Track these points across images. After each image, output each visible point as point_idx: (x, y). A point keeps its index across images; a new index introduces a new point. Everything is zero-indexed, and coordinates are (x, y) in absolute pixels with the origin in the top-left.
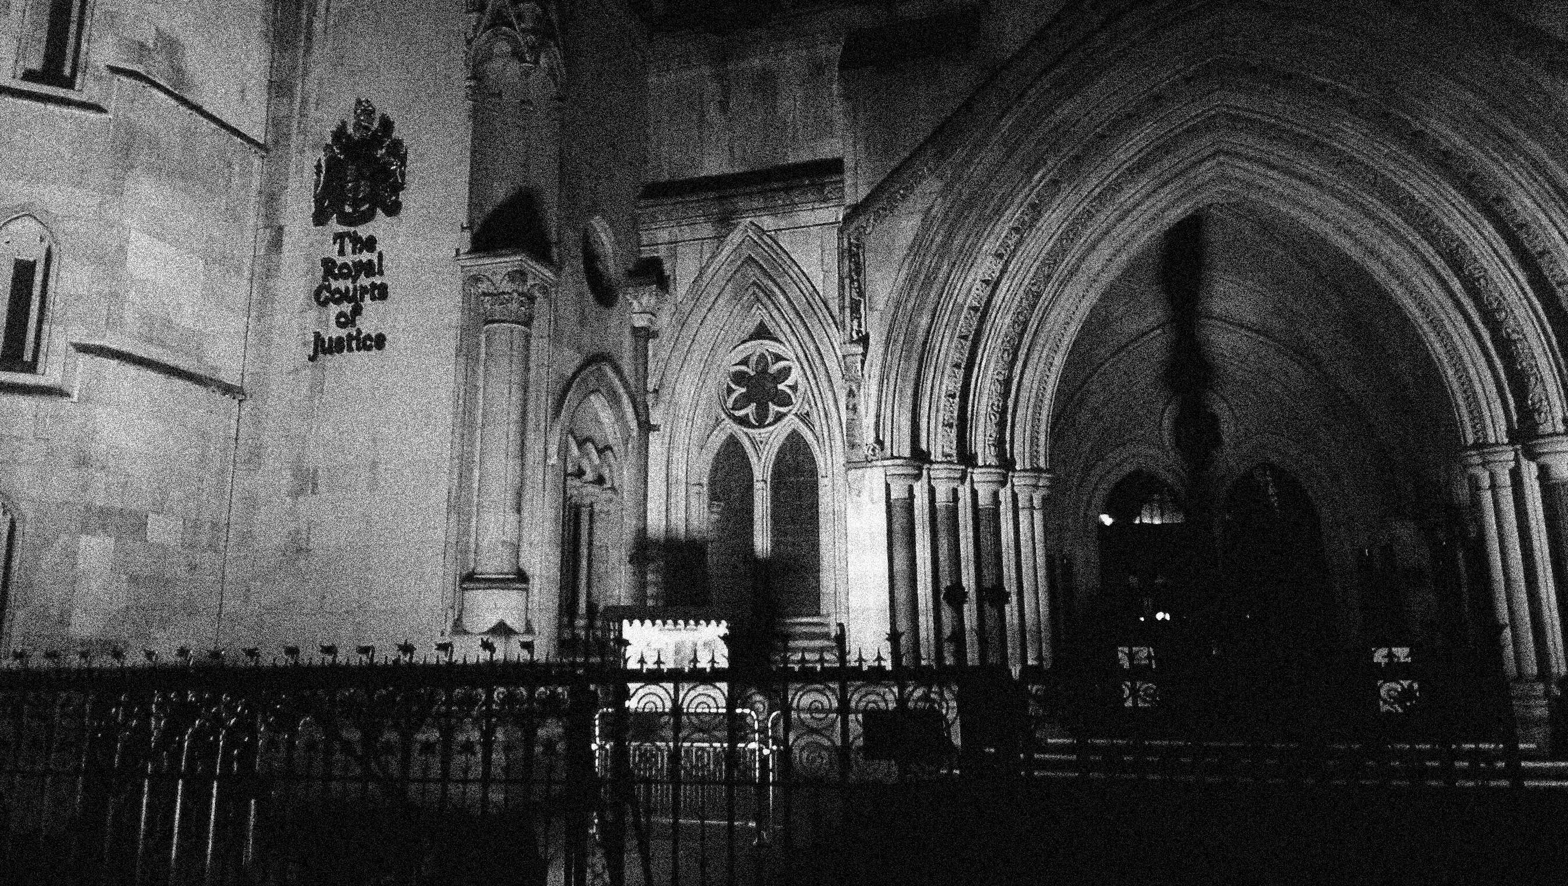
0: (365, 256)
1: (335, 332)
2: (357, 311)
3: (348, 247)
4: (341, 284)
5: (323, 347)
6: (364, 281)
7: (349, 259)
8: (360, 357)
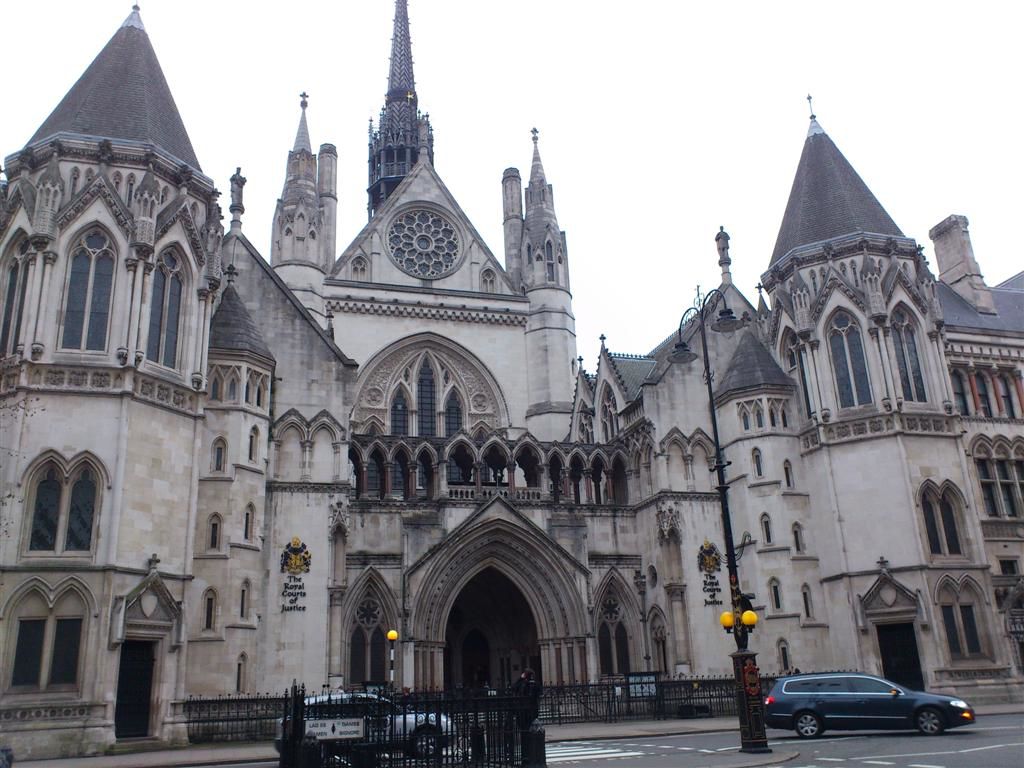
0: (298, 584)
1: (288, 605)
2: (296, 599)
3: (292, 579)
4: (291, 591)
5: (285, 609)
6: (297, 591)
7: (293, 583)
8: (296, 612)
